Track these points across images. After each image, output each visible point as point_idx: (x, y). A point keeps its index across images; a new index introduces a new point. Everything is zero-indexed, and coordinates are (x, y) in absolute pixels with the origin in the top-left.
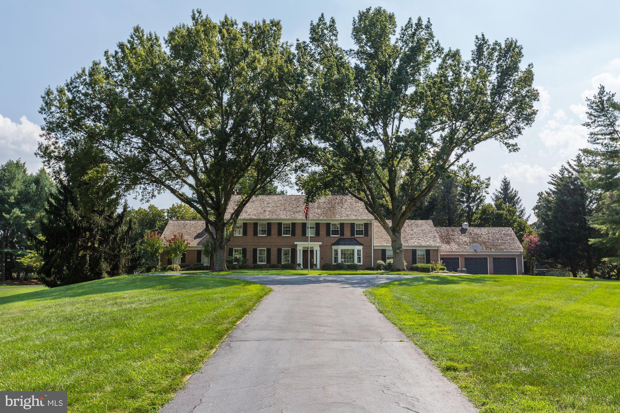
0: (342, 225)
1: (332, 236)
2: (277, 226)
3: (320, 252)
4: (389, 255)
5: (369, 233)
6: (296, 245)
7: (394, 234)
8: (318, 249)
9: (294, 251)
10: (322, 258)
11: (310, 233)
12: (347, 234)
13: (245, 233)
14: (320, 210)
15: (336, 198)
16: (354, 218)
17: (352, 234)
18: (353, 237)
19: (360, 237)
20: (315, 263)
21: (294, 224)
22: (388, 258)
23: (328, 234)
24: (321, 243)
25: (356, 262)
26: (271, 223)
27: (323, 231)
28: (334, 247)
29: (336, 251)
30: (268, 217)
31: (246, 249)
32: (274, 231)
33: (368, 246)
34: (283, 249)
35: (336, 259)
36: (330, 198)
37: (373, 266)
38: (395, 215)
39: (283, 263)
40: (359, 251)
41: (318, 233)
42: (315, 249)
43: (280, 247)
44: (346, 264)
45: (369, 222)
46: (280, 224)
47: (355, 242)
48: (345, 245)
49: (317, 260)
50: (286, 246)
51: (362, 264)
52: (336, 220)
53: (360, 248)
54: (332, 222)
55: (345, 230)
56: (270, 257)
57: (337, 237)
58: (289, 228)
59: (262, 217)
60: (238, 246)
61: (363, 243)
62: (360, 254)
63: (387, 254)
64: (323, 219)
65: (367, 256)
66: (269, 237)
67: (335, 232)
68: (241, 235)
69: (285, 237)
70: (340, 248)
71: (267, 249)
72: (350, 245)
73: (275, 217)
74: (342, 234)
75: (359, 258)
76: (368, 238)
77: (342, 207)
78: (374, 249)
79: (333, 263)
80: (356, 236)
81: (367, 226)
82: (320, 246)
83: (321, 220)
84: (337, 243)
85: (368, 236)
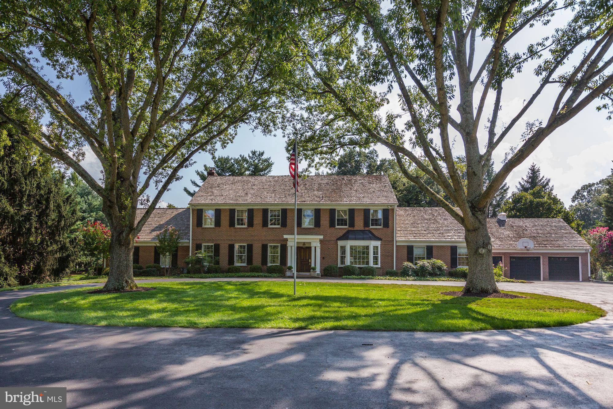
0: (352, 212)
1: (337, 227)
2: (261, 214)
3: (321, 250)
4: (418, 253)
5: (390, 222)
6: (286, 240)
7: (473, 214)
8: (318, 245)
9: (284, 248)
10: (323, 258)
11: (307, 222)
12: (359, 224)
13: (218, 223)
14: (321, 193)
15: (343, 179)
16: (369, 201)
17: (366, 224)
18: (367, 229)
19: (376, 229)
20: (313, 265)
21: (284, 211)
22: (420, 258)
23: (332, 225)
24: (321, 237)
25: (371, 264)
26: (253, 209)
27: (325, 221)
28: (341, 243)
29: (343, 249)
30: (249, 201)
31: (219, 245)
32: (258, 220)
33: (388, 241)
34: (269, 245)
35: (343, 258)
36: (335, 178)
37: (395, 269)
38: (475, 175)
39: (269, 264)
40: (376, 248)
41: (317, 223)
42: (313, 245)
43: (265, 243)
44: (358, 266)
45: (390, 208)
46: (265, 211)
47: (370, 235)
48: (355, 239)
49: (316, 261)
50: (274, 241)
51: (379, 266)
52: (344, 205)
53: (378, 243)
54: (337, 208)
55: (356, 218)
56: (252, 256)
57: (345, 229)
58: (279, 216)
59: (241, 201)
60: (209, 241)
61: (381, 237)
62: (377, 252)
63: (414, 253)
64: (326, 204)
65: (387, 255)
66: (250, 229)
67: (342, 222)
68: (213, 226)
69: (273, 228)
70: (349, 244)
71: (248, 245)
72: (363, 239)
73: (259, 201)
74: (352, 224)
75: (376, 258)
76: (389, 230)
77: (351, 189)
78: (397, 246)
79: (339, 265)
80: (371, 227)
81: (387, 213)
82: (321, 241)
83: (323, 205)
84: (345, 237)
85: (388, 227)
